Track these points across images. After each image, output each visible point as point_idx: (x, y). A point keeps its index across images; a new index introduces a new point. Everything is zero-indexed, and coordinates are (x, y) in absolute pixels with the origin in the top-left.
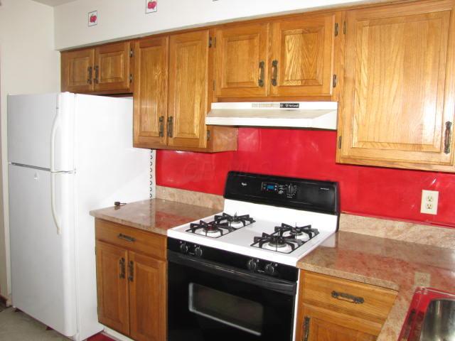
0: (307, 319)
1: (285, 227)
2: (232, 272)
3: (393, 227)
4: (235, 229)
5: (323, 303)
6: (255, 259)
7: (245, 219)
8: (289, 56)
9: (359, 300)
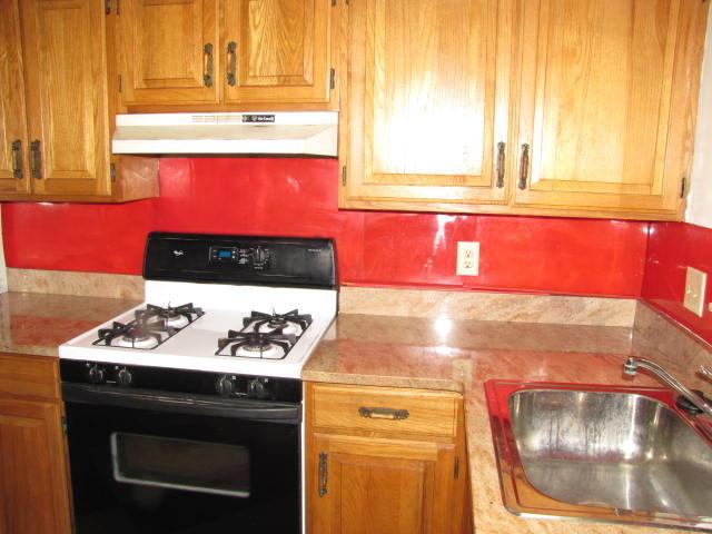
0: (323, 457)
1: (257, 317)
2: (190, 402)
3: (420, 299)
4: (177, 330)
5: (346, 428)
6: (229, 376)
7: (187, 311)
8: (255, 36)
9: (402, 414)
